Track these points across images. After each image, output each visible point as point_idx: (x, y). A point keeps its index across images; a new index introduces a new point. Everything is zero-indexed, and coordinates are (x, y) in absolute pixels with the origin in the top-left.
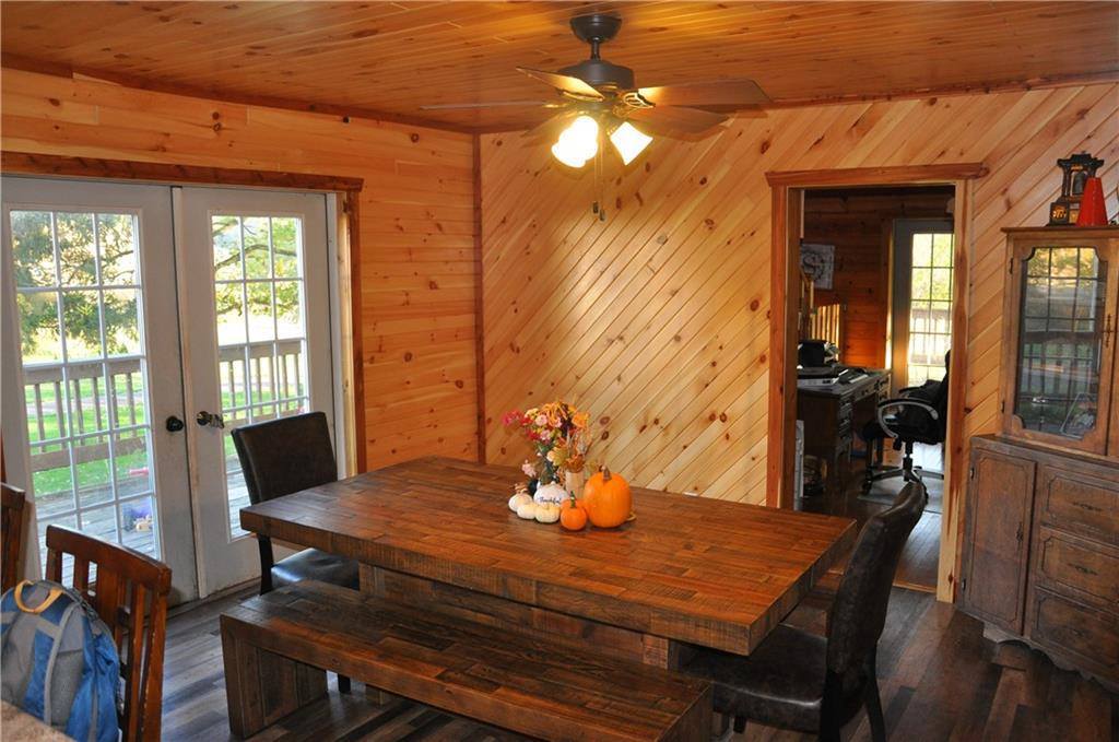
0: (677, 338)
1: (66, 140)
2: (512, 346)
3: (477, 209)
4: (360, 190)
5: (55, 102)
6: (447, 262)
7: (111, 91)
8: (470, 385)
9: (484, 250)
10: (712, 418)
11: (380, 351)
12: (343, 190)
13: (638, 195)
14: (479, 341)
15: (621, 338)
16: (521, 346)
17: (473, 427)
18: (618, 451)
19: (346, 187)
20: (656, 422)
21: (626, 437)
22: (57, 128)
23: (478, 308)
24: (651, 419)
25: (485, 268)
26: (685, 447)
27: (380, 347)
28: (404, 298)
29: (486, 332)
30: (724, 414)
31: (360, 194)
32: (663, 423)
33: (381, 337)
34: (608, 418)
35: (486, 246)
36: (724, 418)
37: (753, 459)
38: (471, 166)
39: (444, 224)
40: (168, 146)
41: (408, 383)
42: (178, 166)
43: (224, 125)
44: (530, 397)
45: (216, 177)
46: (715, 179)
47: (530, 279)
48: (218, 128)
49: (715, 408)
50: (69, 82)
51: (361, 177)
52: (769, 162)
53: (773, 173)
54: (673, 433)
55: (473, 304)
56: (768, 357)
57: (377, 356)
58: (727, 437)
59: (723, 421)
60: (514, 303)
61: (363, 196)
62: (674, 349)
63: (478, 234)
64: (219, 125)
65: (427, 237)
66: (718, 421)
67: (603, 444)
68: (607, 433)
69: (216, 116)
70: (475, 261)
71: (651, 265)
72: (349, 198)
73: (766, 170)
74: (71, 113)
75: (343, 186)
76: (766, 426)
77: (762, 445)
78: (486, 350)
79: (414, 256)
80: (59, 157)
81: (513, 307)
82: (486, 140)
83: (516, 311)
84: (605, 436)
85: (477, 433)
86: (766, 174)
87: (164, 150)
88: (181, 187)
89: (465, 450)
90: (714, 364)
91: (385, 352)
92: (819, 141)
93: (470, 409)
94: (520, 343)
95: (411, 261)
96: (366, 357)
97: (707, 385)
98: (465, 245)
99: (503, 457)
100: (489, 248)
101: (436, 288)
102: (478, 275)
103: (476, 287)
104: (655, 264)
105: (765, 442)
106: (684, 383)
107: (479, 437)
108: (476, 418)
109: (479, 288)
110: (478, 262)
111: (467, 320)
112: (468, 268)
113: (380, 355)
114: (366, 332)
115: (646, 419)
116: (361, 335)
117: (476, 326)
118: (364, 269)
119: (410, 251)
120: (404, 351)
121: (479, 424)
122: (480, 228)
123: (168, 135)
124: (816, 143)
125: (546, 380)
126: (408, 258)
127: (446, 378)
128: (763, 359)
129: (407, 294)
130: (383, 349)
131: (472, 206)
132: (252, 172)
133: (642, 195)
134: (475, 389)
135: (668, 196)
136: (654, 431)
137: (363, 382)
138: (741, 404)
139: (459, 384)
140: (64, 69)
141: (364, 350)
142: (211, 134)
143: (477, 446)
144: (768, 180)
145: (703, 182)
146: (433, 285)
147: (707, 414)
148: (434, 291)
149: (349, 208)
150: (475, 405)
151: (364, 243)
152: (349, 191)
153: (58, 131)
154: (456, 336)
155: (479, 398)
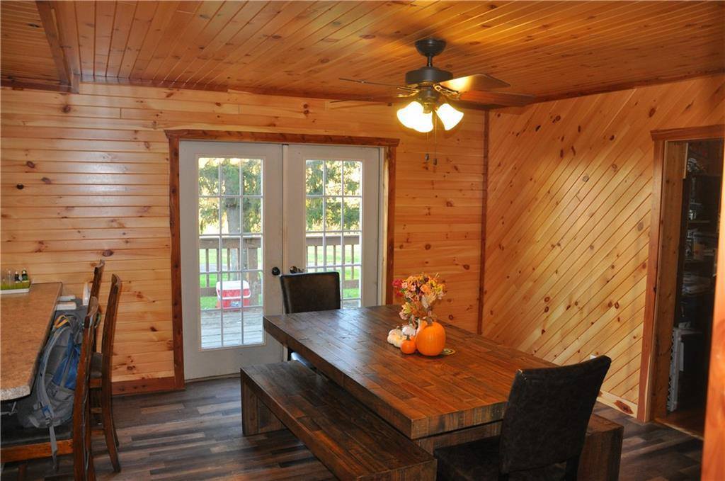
0: (592, 247)
1: (223, 123)
2: (500, 245)
3: (486, 157)
4: (397, 145)
5: (218, 104)
6: (461, 190)
7: (246, 97)
8: (475, 268)
9: (489, 183)
10: (610, 305)
11: (407, 242)
12: (386, 145)
13: (573, 148)
14: (483, 240)
15: (559, 245)
16: (504, 246)
17: (476, 295)
18: (553, 321)
19: (388, 144)
20: (576, 304)
21: (559, 311)
22: (218, 117)
23: (483, 219)
24: (573, 302)
25: (489, 195)
26: (593, 323)
27: (408, 239)
28: (427, 211)
29: (487, 235)
30: (617, 303)
31: (397, 148)
32: (580, 305)
33: (409, 233)
34: (549, 298)
35: (490, 181)
36: (617, 306)
37: (635, 338)
38: (483, 130)
39: (459, 166)
40: (277, 123)
41: (427, 263)
42: (281, 134)
43: (311, 111)
44: (507, 280)
45: (304, 139)
46: (619, 137)
47: (512, 202)
48: (306, 113)
49: (612, 298)
50: (226, 94)
51: (398, 138)
52: (656, 123)
53: (656, 131)
54: (586, 311)
55: (480, 217)
56: (647, 265)
57: (405, 244)
58: (619, 320)
59: (617, 308)
60: (502, 218)
61: (399, 149)
62: (589, 254)
63: (485, 174)
64: (308, 111)
65: (446, 174)
66: (613, 308)
67: (545, 315)
68: (547, 308)
69: (306, 106)
70: (483, 190)
71: (579, 195)
72: (389, 150)
73: (652, 129)
74: (228, 109)
75: (385, 143)
76: (643, 315)
77: (640, 330)
78: (487, 246)
79: (435, 186)
80: (217, 131)
81: (502, 221)
82: (492, 114)
83: (503, 223)
84: (547, 310)
85: (478, 299)
86: (651, 132)
87: (275, 125)
88: (288, 145)
89: (468, 309)
90: (613, 267)
91: (410, 242)
92: (689, 106)
93: (474, 284)
94: (504, 245)
95: (433, 189)
96: (396, 244)
97: (608, 282)
98: (478, 180)
99: (492, 316)
100: (491, 182)
101: (451, 206)
102: (485, 199)
103: (483, 207)
104: (581, 195)
105: (642, 326)
106: (594, 278)
107: (480, 303)
108: (478, 289)
109: (484, 207)
110: (485, 191)
111: (476, 228)
112: (479, 194)
113: (407, 244)
114: (398, 230)
115: (570, 302)
116: (393, 231)
117: (482, 232)
118: (397, 193)
119: (432, 183)
120: (425, 243)
121: (480, 294)
122: (487, 169)
123: (277, 117)
124: (687, 108)
125: (517, 269)
126: (431, 186)
127: (457, 263)
128: (644, 266)
129: (429, 209)
130: (409, 240)
131: (483, 156)
132: (325, 136)
133: (575, 148)
134: (479, 271)
135: (591, 148)
136: (576, 309)
137: (393, 259)
138: (629, 297)
139: (467, 267)
140: (223, 88)
141: (395, 240)
142: (302, 116)
143: (478, 307)
144: (652, 136)
145: (612, 138)
146: (449, 204)
147: (607, 301)
148: (449, 208)
149: (390, 156)
150: (478, 281)
151: (398, 176)
152: (389, 146)
153: (219, 119)
154: (466, 237)
155: (481, 278)
